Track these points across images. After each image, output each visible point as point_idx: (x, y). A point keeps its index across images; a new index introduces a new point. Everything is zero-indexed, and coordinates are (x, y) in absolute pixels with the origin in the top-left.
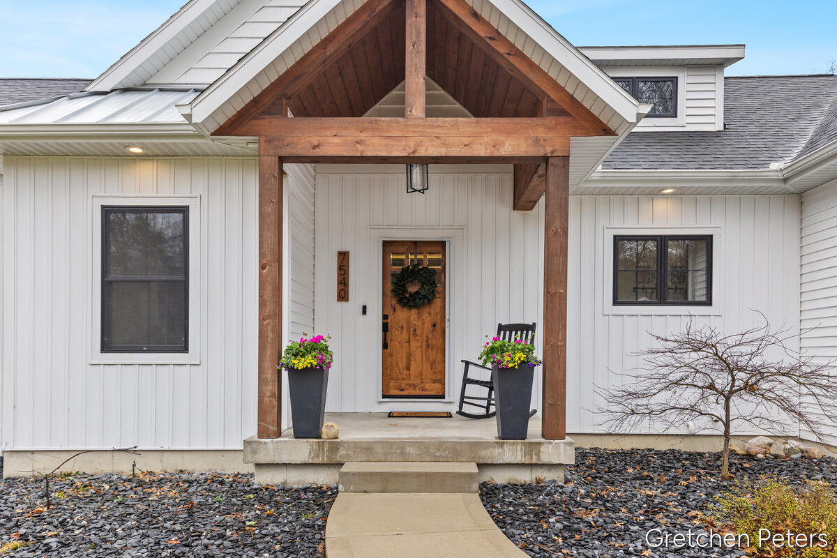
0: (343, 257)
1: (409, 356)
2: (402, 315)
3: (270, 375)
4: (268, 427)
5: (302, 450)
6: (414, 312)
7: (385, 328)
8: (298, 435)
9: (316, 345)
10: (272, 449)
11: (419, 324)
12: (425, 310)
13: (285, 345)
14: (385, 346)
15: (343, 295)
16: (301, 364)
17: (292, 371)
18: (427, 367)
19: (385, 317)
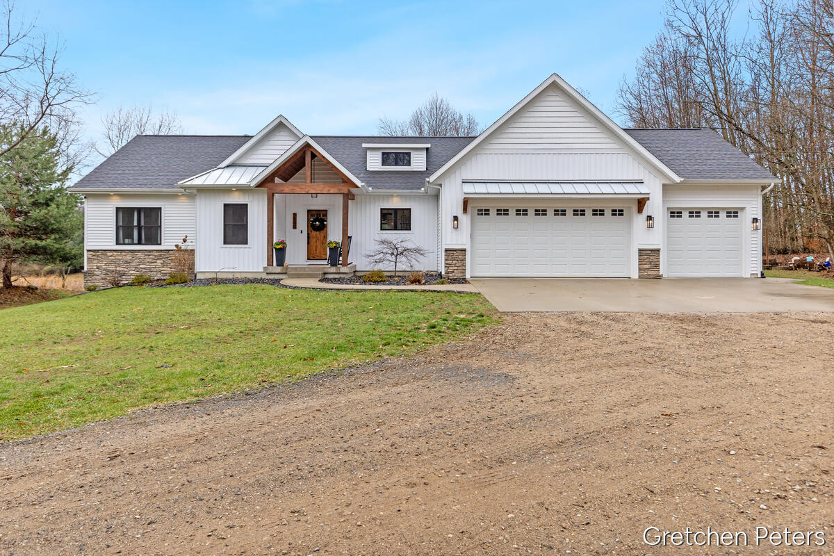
0: (295, 215)
1: (316, 247)
2: (314, 233)
3: (270, 250)
4: (270, 263)
5: (279, 269)
6: (318, 232)
7: (308, 238)
8: (278, 265)
9: (282, 242)
10: (271, 269)
11: (319, 236)
12: (322, 232)
13: (275, 242)
14: (308, 243)
15: (295, 227)
16: (278, 247)
17: (276, 249)
18: (322, 250)
19: (308, 234)
